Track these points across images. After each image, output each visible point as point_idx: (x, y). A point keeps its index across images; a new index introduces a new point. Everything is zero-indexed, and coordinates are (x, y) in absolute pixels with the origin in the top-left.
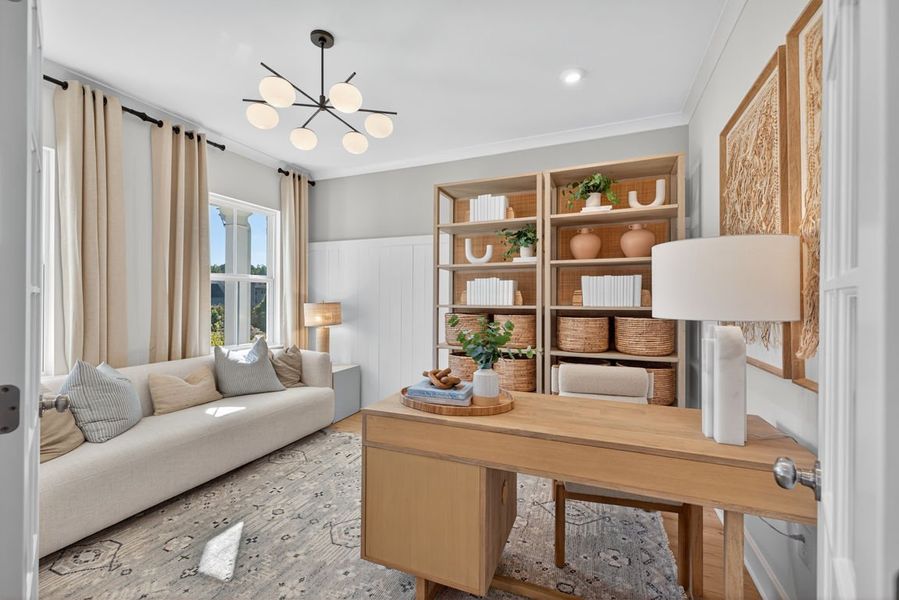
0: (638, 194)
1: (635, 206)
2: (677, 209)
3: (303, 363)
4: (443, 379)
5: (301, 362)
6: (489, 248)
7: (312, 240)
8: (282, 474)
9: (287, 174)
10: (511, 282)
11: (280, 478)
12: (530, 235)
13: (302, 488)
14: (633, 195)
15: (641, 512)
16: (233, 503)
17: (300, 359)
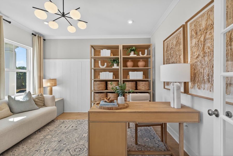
0: (141, 53)
1: (141, 55)
2: (150, 57)
3: (45, 99)
4: (109, 100)
5: (44, 99)
6: (106, 64)
7: (44, 58)
8: (42, 137)
9: (35, 35)
10: (112, 73)
11: (42, 139)
12: (117, 61)
13: (52, 141)
14: (140, 53)
15: (147, 127)
16: (26, 152)
17: (43, 98)
